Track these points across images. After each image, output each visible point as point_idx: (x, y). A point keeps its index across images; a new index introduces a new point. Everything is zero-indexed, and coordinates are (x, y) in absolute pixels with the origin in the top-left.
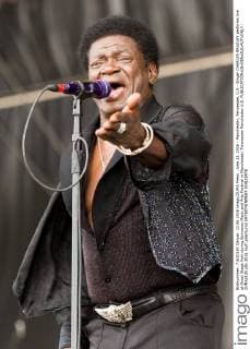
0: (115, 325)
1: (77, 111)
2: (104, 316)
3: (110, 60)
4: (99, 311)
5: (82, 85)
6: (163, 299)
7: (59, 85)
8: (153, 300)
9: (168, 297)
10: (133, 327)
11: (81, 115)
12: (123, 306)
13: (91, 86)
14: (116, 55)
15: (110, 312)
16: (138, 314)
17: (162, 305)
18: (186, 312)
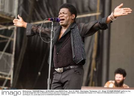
0: (59, 73)
1: (52, 25)
2: (57, 71)
4: (56, 69)
6: (70, 67)
8: (68, 68)
9: (71, 67)
10: (63, 74)
11: (53, 26)
12: (61, 68)
15: (58, 70)
16: (64, 71)
17: (70, 69)
18: (75, 71)
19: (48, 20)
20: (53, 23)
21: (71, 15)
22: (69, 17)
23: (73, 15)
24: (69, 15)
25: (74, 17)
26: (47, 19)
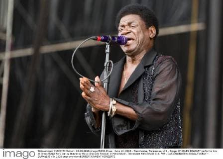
1: (108, 51)
3: (126, 27)
5: (111, 38)
7: (98, 37)
11: (110, 53)
13: (116, 38)
14: (129, 24)
19: (96, 39)
20: (108, 46)
21: (148, 28)
22: (143, 32)
23: (150, 28)
24: (142, 29)
25: (154, 32)
26: (94, 37)
